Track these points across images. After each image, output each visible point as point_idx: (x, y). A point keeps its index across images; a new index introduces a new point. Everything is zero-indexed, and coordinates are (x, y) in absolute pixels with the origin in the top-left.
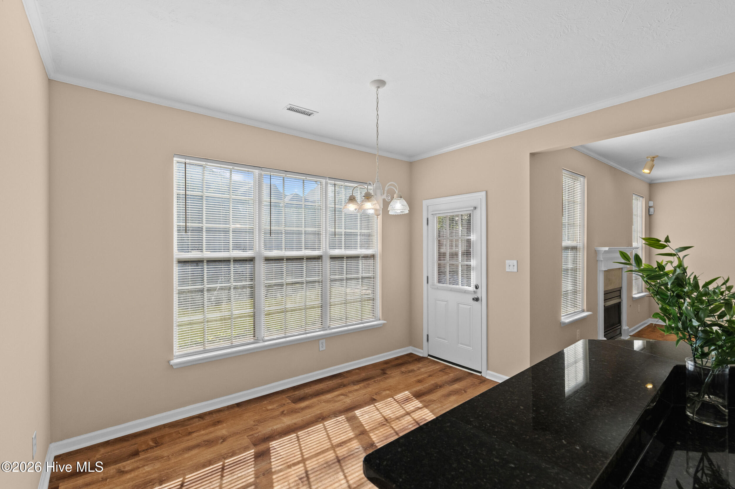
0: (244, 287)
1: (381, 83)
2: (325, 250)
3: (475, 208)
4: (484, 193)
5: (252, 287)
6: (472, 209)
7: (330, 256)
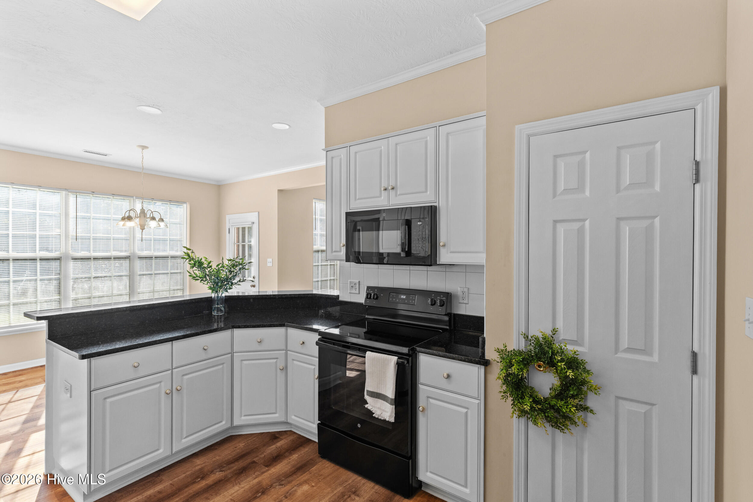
0: (50, 280)
1: (144, 147)
2: (132, 252)
3: (253, 223)
4: (257, 213)
5: (59, 279)
6: (251, 223)
7: (138, 256)
